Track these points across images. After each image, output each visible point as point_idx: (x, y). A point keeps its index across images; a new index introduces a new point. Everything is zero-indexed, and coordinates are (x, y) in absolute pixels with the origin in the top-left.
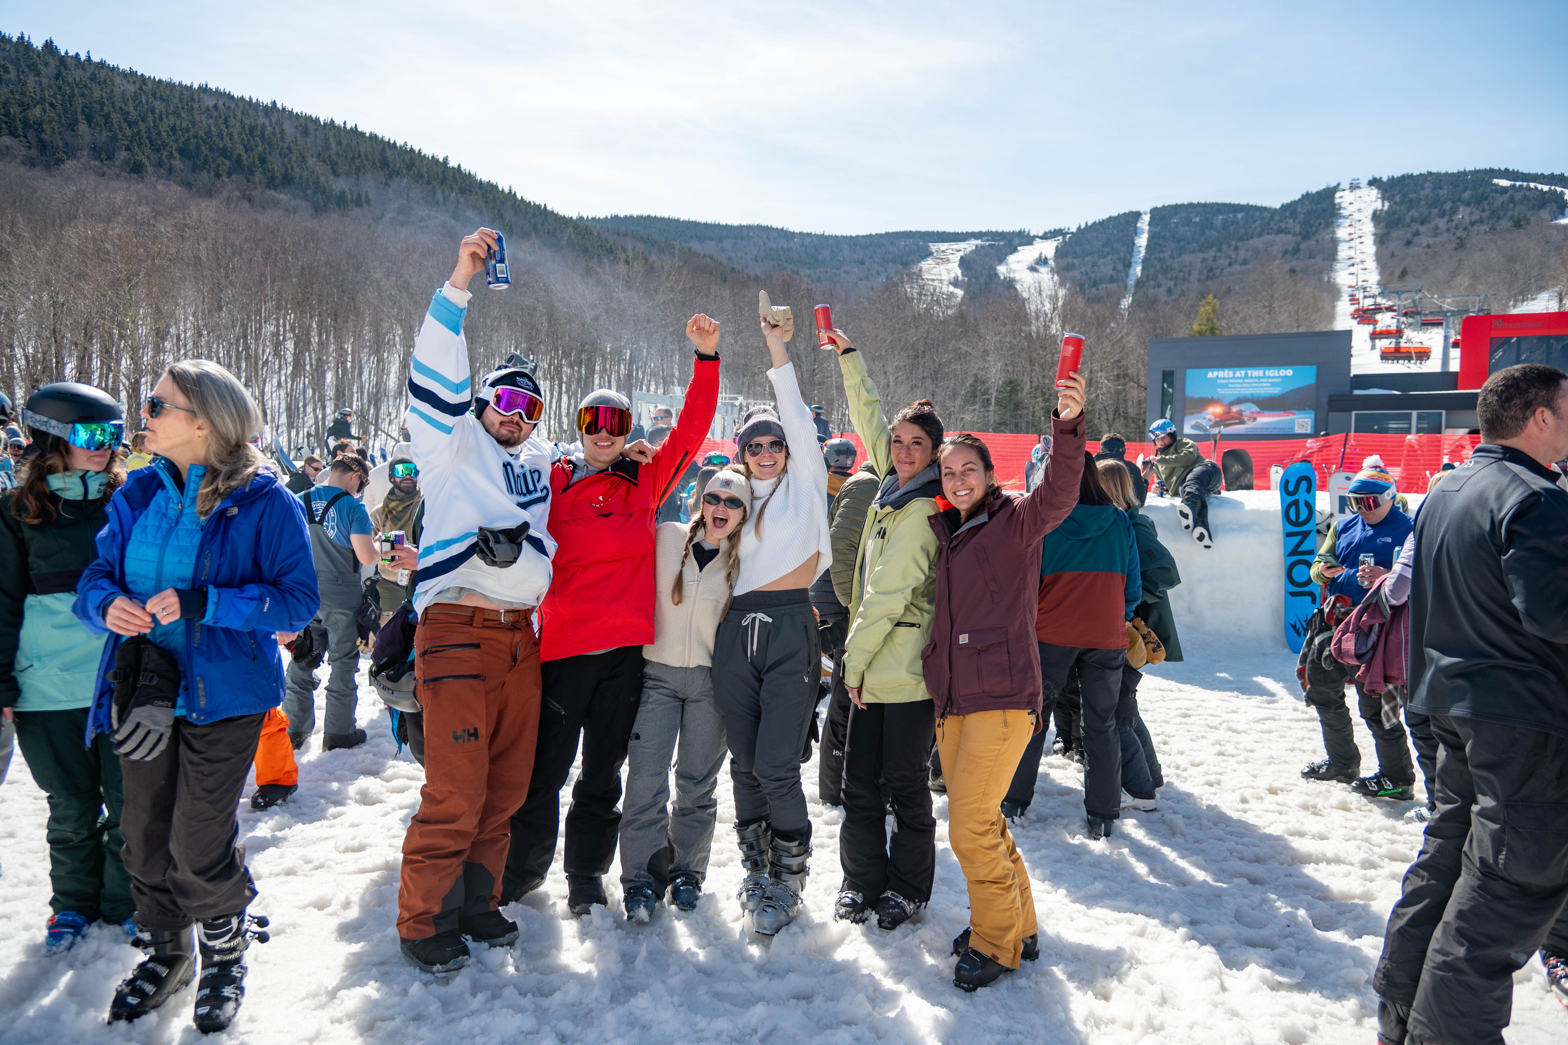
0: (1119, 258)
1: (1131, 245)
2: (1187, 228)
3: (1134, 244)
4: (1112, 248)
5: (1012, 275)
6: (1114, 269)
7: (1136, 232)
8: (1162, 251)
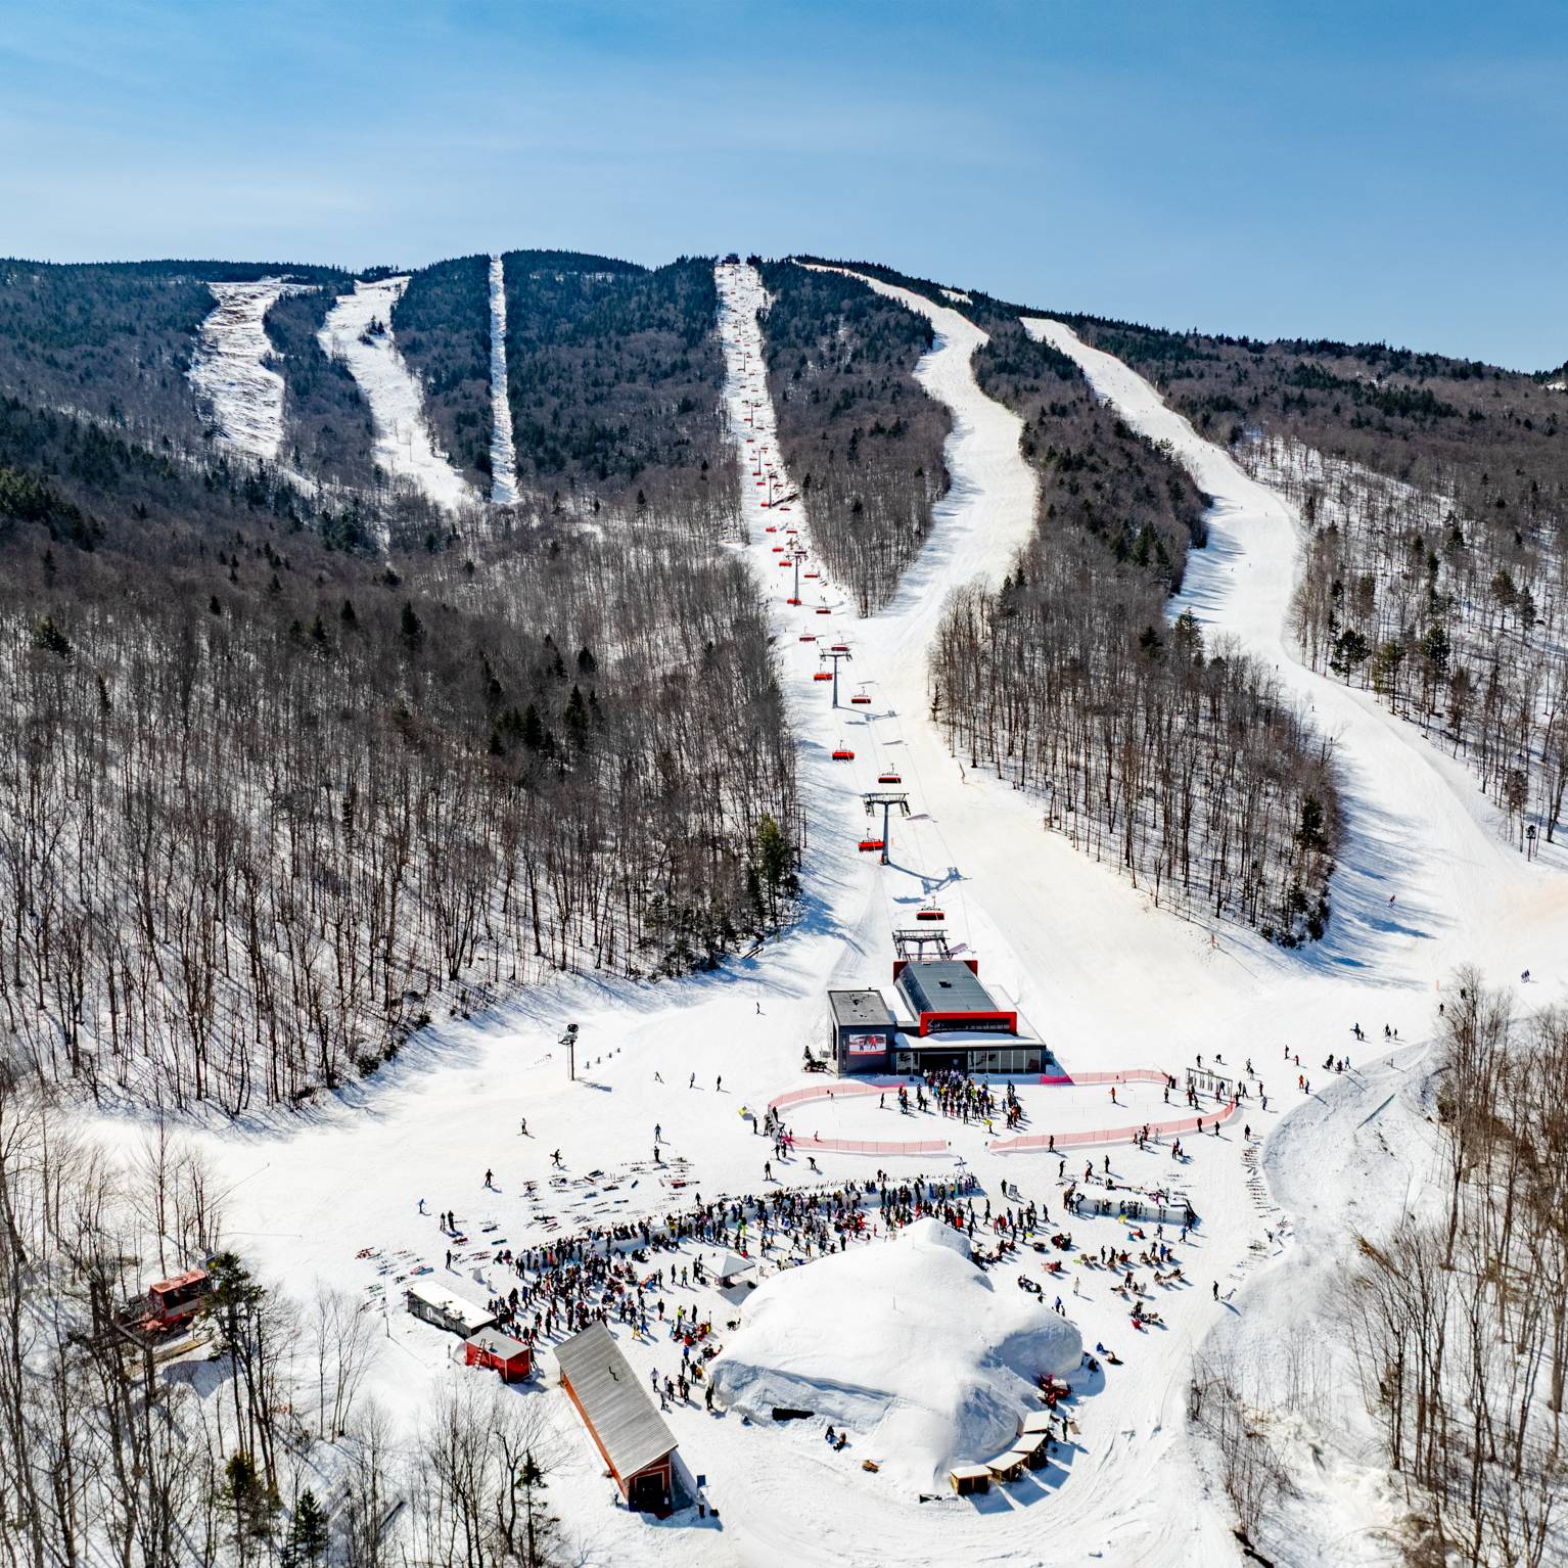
0: (477, 335)
1: (486, 312)
2: (551, 294)
3: (490, 311)
4: (465, 318)
5: (342, 351)
6: (474, 353)
7: (487, 290)
8: (526, 328)
